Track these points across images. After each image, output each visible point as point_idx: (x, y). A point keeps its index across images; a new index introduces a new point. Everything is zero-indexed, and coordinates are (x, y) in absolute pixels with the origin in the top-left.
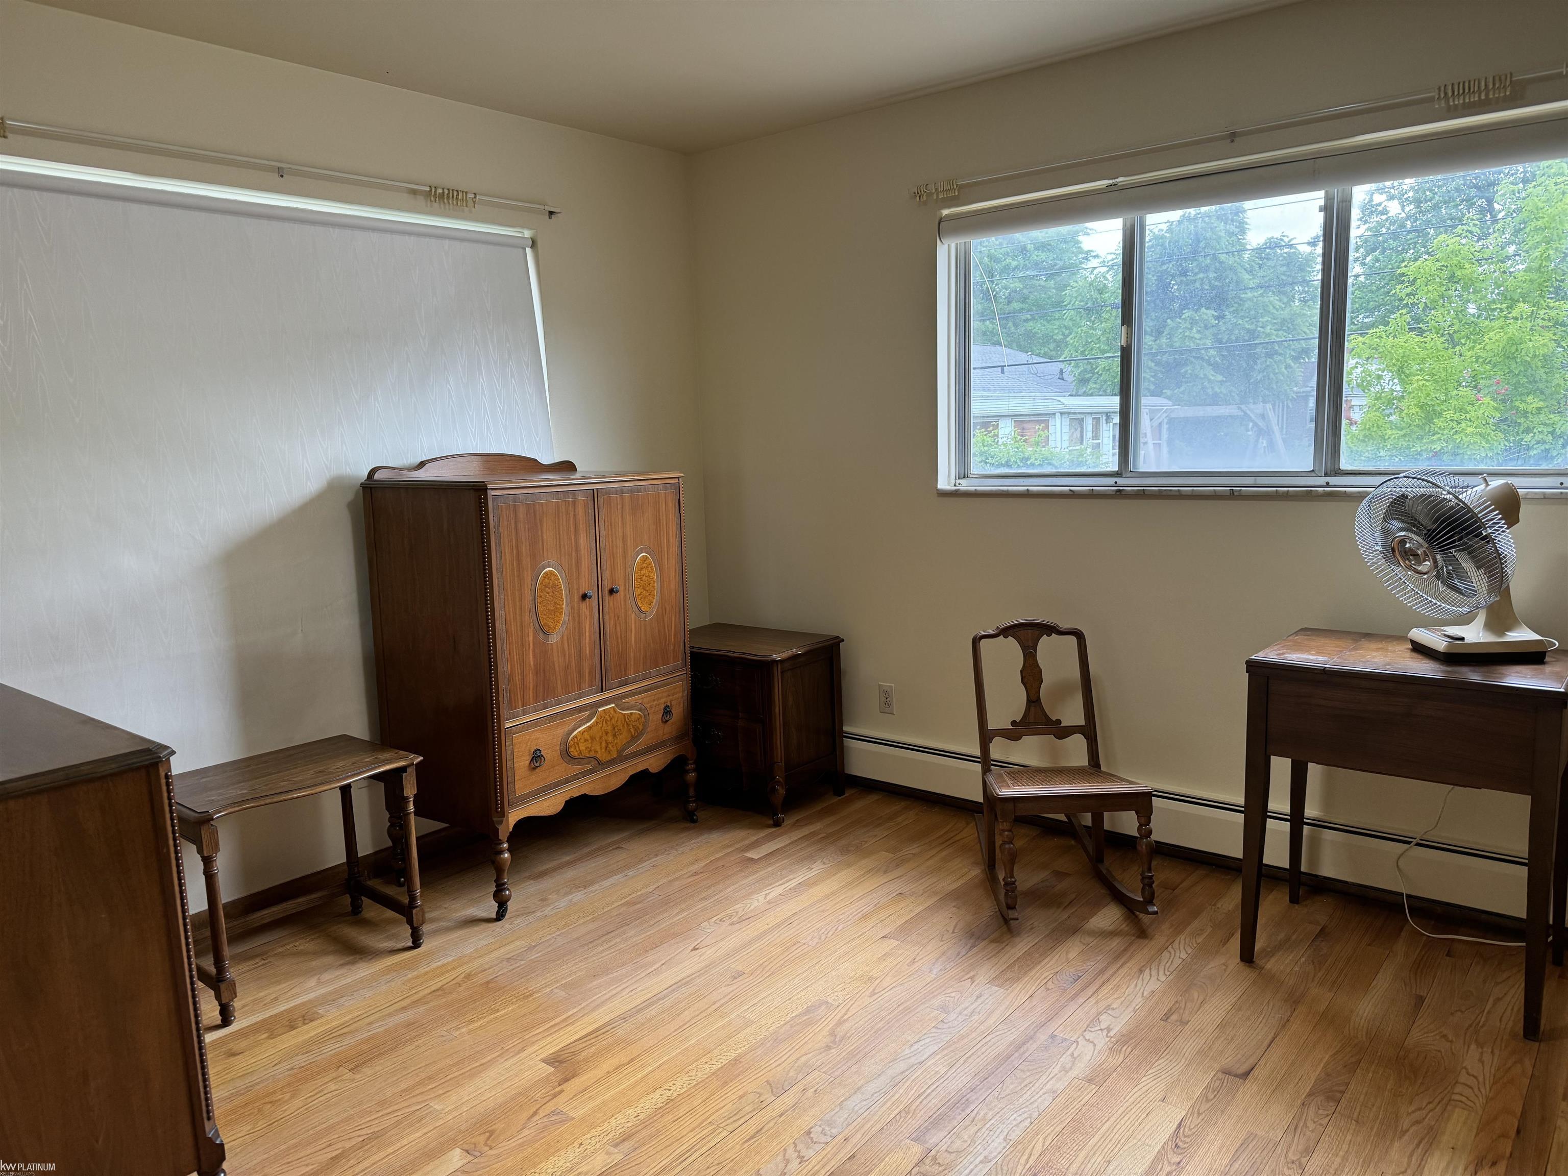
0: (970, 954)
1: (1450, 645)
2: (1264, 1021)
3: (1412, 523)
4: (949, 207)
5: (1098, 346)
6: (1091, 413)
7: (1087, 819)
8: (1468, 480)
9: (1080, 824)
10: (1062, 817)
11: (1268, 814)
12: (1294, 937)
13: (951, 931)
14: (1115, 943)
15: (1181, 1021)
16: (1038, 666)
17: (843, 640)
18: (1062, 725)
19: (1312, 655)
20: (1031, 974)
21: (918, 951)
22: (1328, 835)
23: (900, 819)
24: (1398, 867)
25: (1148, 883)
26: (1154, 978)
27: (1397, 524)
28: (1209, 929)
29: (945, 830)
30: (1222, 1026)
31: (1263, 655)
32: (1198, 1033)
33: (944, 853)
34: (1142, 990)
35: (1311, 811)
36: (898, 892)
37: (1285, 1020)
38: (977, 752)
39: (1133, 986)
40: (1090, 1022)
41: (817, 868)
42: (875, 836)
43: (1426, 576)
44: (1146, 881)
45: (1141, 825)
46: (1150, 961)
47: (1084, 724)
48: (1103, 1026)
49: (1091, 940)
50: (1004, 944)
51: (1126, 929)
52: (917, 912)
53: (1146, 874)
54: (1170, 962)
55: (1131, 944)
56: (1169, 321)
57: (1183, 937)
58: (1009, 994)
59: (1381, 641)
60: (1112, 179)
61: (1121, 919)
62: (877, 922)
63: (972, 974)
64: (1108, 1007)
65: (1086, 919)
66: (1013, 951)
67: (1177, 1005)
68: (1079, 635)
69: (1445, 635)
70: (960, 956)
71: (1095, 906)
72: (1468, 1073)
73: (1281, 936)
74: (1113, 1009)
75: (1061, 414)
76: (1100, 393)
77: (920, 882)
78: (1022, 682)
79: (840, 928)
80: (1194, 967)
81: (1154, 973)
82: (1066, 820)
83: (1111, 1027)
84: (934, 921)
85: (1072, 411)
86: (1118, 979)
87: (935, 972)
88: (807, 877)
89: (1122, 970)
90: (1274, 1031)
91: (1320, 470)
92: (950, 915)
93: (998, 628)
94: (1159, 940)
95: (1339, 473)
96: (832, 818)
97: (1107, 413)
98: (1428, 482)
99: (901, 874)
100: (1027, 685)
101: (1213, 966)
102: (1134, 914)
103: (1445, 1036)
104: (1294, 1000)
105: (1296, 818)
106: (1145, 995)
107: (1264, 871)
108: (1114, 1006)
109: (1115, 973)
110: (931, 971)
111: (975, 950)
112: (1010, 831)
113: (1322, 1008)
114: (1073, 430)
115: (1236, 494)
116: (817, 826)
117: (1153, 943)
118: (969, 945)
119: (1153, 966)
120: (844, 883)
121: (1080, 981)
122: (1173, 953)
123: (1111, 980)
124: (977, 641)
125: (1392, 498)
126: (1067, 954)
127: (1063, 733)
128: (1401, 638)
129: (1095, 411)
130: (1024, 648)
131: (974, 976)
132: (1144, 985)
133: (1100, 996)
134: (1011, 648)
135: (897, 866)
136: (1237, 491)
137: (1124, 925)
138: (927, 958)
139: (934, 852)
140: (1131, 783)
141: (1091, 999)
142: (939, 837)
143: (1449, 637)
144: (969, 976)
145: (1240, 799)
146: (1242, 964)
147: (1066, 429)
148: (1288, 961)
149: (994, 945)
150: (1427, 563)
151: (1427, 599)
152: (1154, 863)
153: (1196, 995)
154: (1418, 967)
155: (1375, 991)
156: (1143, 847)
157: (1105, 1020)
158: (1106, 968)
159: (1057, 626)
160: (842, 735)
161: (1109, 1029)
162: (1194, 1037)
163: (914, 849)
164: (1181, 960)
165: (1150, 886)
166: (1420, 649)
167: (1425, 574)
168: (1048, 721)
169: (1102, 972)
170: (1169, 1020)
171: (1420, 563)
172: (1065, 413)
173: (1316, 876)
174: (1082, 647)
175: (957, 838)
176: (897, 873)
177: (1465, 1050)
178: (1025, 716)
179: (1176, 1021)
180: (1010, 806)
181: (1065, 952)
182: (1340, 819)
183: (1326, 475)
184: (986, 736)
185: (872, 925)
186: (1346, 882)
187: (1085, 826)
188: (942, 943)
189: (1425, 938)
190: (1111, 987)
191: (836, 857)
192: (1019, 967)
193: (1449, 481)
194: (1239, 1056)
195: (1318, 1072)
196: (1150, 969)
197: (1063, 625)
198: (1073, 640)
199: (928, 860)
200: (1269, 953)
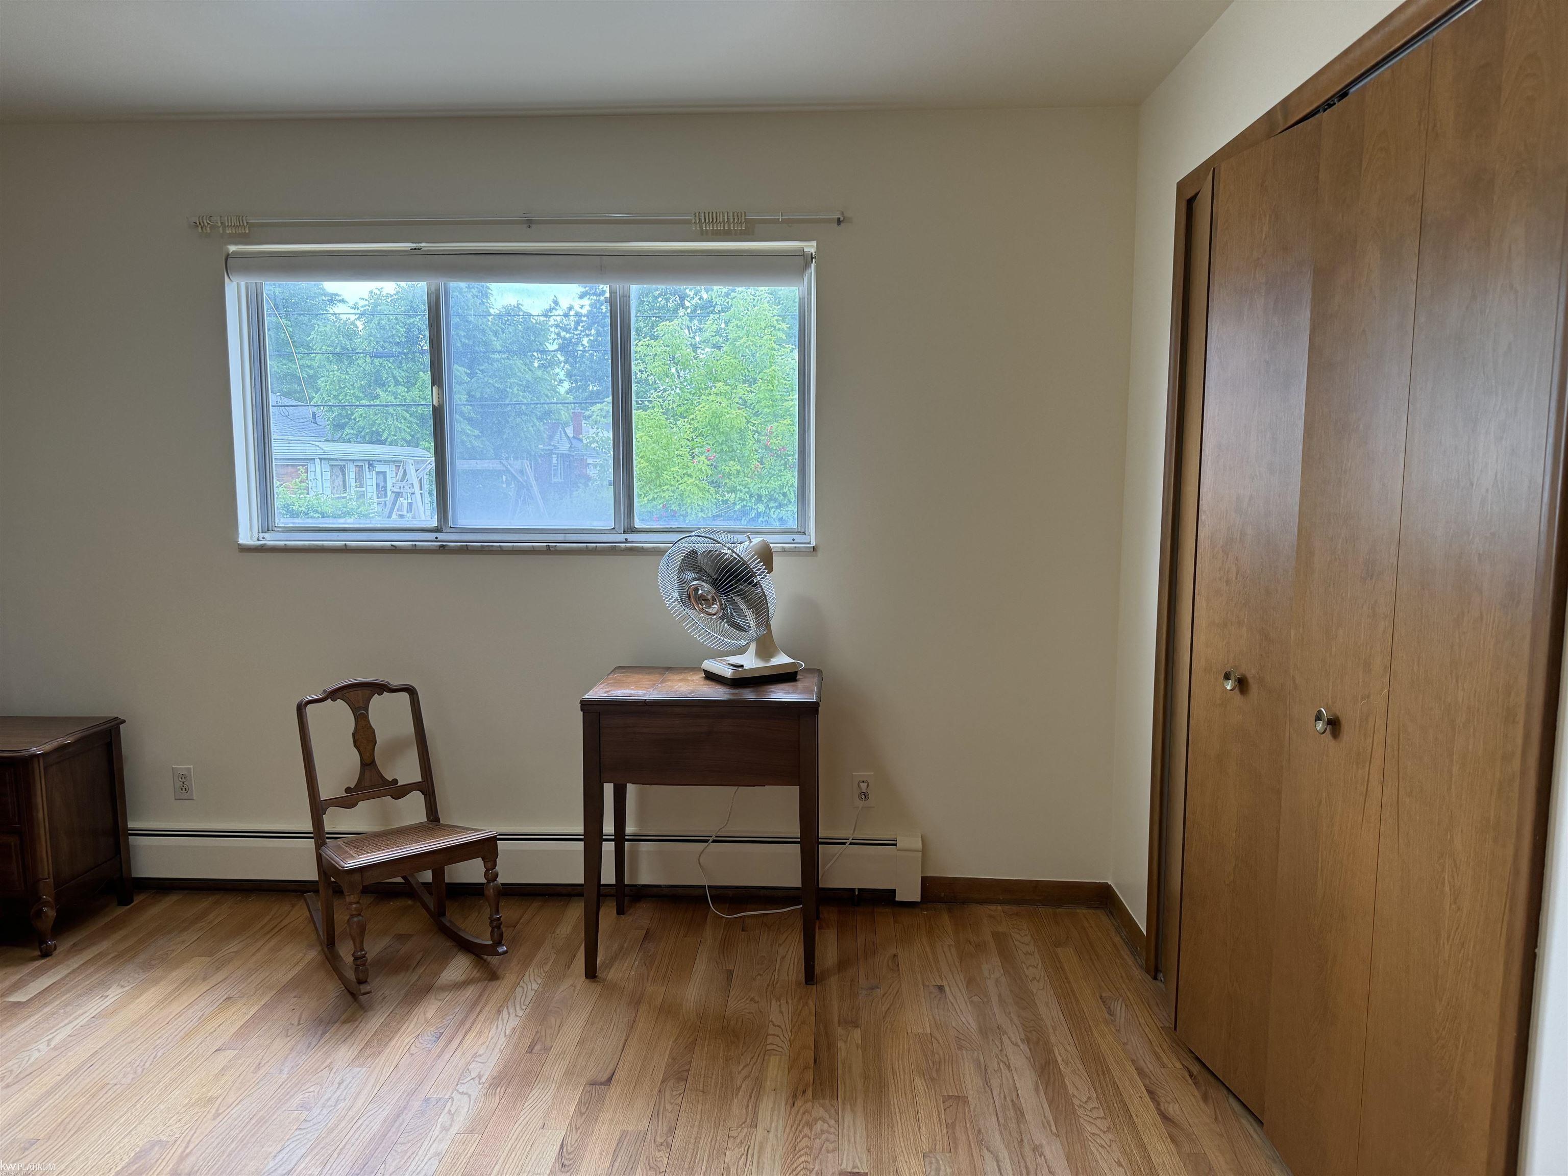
0: (322, 1041)
1: (733, 673)
2: (615, 1027)
3: (700, 572)
4: (236, 244)
5: (352, 392)
6: (353, 461)
7: (427, 876)
8: (740, 537)
9: (418, 882)
10: (399, 880)
11: (604, 837)
12: (626, 945)
13: (296, 1024)
14: (470, 992)
15: (545, 1049)
16: (371, 727)
17: (124, 721)
18: (398, 785)
19: (632, 689)
20: (392, 1045)
21: (262, 1054)
22: (644, 847)
23: (211, 917)
24: (699, 863)
25: (496, 926)
26: (512, 1016)
27: (690, 575)
28: (553, 956)
29: (268, 918)
30: (581, 1042)
31: (593, 694)
32: (562, 1056)
33: (272, 943)
34: (503, 1031)
35: (630, 829)
36: (224, 998)
37: (632, 1022)
38: (308, 826)
39: (495, 1027)
40: (461, 1075)
41: (114, 994)
42: (183, 942)
43: (715, 617)
44: (495, 923)
45: (487, 870)
46: (506, 1000)
47: (420, 780)
48: (474, 1075)
49: (446, 994)
50: (357, 1023)
51: (478, 975)
52: (252, 1013)
53: (495, 917)
54: (524, 996)
55: (484, 990)
56: (421, 373)
57: (531, 970)
58: (372, 1071)
59: (681, 673)
60: (416, 243)
61: (471, 966)
62: (205, 1036)
63: (329, 1061)
64: (475, 1055)
65: (437, 974)
66: (368, 1026)
67: (538, 1035)
68: (410, 691)
69: (729, 664)
70: (312, 1046)
71: (444, 960)
72: (774, 1025)
73: (616, 946)
74: (480, 1056)
75: (321, 459)
76: (358, 440)
77: (249, 981)
78: (355, 746)
79: (159, 1054)
80: (547, 995)
81: (511, 1010)
82: (403, 881)
83: (482, 1073)
84: (275, 1018)
85: (332, 457)
86: (479, 1026)
87: (286, 1070)
88: (102, 1008)
89: (481, 1015)
90: (625, 1034)
91: (620, 528)
92: (292, 1007)
93: (325, 691)
94: (509, 979)
95: (633, 530)
96: (123, 933)
97: (369, 461)
98: (710, 538)
99: (224, 977)
100: (361, 749)
101: (563, 989)
102: (482, 959)
103: (752, 999)
104: (636, 1002)
105: (620, 837)
106: (507, 1033)
107: (602, 892)
108: (481, 1052)
109: (475, 1020)
110: (281, 1071)
111: (327, 1035)
112: (358, 903)
113: (659, 1001)
114: (334, 477)
115: (551, 549)
116: (104, 945)
117: (505, 982)
118: (320, 1032)
119: (510, 1004)
120: (154, 1003)
121: (443, 1038)
122: (525, 986)
123: (473, 1029)
124: (303, 707)
125: (684, 553)
126: (425, 1014)
127: (399, 791)
128: (696, 669)
129: (357, 458)
130: (354, 710)
131: (331, 1063)
132: (505, 1025)
133: (466, 1046)
134: (341, 712)
135: (218, 969)
136: (552, 547)
137: (475, 972)
138: (273, 1060)
139: (259, 944)
140: (476, 830)
141: (457, 1052)
142: (262, 928)
143: (732, 665)
144: (325, 1065)
145: (580, 829)
146: (588, 981)
147: (327, 475)
148: (624, 968)
149: (347, 1026)
150: (715, 606)
151: (714, 636)
152: (502, 904)
153: (553, 1020)
154: (724, 948)
155: (696, 976)
156: (490, 892)
157: (475, 1069)
158: (466, 1017)
159: (389, 684)
160: (128, 833)
161: (480, 1077)
162: (559, 1060)
163: (233, 946)
164: (534, 992)
165: (499, 927)
166: (711, 677)
167: (714, 615)
168: (385, 782)
169: (462, 1023)
170: (534, 1051)
171: (709, 606)
172: (325, 459)
173: (635, 886)
174: (416, 704)
175: (283, 924)
176: (220, 976)
177: (769, 1007)
178: (360, 780)
179: (541, 1050)
180: (357, 877)
181: (422, 1014)
182: (652, 831)
183: (624, 532)
184: (318, 809)
185: (200, 1041)
186: (659, 886)
187: (423, 884)
188: (289, 1039)
189: (724, 920)
190: (474, 1034)
191: (136, 976)
192: (378, 1041)
193: (723, 537)
194: (600, 1066)
195: (666, 1060)
196: (508, 1007)
197: (395, 682)
198: (405, 696)
199: (253, 955)
200: (609, 965)
